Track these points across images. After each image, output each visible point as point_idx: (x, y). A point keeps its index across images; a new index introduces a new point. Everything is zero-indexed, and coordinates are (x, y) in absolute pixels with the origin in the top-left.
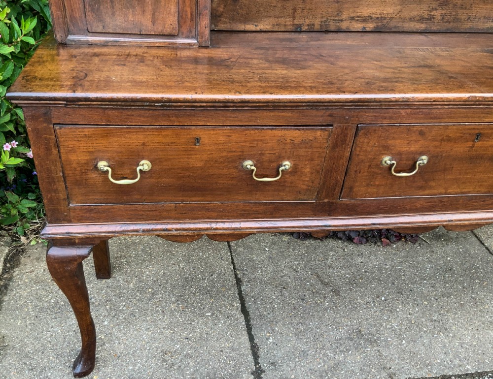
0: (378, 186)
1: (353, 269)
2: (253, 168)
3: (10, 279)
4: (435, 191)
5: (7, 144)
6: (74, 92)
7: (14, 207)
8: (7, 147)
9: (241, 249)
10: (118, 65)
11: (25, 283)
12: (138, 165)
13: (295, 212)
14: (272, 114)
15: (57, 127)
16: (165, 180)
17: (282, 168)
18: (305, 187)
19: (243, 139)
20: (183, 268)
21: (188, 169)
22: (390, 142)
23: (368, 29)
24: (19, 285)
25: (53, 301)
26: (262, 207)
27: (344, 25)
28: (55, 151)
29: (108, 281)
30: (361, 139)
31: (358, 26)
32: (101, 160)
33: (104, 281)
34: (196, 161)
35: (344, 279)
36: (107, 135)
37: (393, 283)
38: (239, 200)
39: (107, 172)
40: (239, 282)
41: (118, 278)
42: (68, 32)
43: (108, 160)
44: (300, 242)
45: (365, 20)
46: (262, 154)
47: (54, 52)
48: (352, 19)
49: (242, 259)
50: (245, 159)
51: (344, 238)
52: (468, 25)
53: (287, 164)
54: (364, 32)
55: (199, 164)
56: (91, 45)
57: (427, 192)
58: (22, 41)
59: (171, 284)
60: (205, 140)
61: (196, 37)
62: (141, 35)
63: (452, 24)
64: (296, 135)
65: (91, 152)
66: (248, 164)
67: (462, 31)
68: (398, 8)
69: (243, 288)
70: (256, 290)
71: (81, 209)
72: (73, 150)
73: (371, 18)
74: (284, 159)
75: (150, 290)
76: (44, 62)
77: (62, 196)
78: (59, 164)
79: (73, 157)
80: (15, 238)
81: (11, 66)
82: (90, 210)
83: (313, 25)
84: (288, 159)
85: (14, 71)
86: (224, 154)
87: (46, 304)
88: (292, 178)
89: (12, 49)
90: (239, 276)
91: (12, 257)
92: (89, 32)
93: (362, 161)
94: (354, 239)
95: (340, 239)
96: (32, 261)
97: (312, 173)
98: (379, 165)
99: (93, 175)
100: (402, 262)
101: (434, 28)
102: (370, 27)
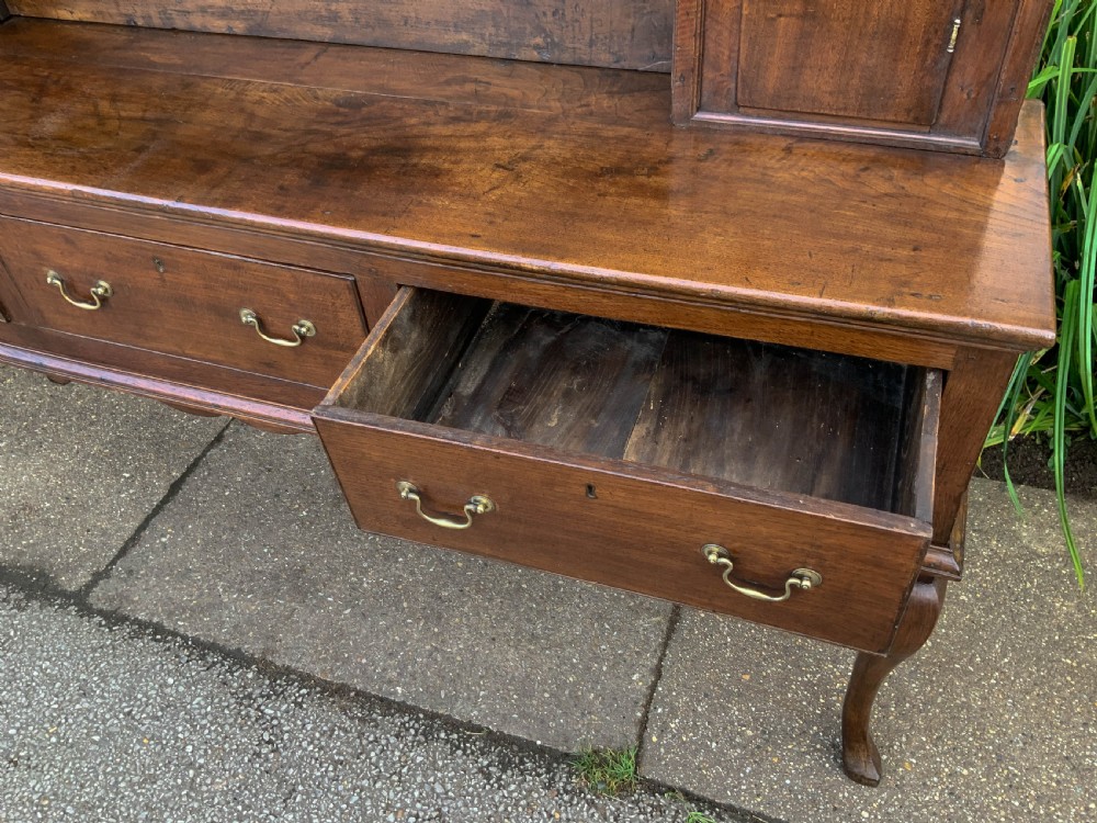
22: (37, 247)
23: (237, 30)
31: (219, 24)
52: (409, 35)
54: (231, 35)
93: (21, 270)
101: (350, 37)
102: (239, 27)
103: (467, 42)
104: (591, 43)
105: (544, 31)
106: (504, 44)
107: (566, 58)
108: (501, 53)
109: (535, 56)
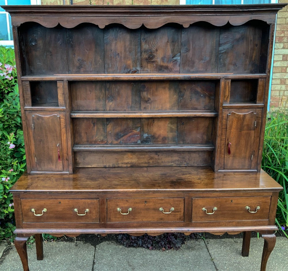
0: (118, 218)
1: (145, 260)
2: (77, 211)
3: (4, 259)
4: (139, 220)
5: (11, 204)
6: (26, 190)
7: (11, 229)
8: (10, 205)
9: (100, 251)
10: (42, 181)
11: (10, 260)
12: (43, 210)
13: (93, 227)
14: (81, 195)
15: (21, 199)
16: (51, 215)
17: (86, 211)
18: (95, 218)
19: (73, 202)
20: (73, 258)
21: (58, 211)
22: (118, 204)
23: (128, 166)
24: (7, 261)
25: (18, 267)
26: (83, 225)
27: (120, 165)
28: (20, 206)
29: (42, 261)
30: (109, 203)
31: (125, 165)
32: (33, 208)
33: (40, 261)
34: (60, 209)
35: (139, 264)
36: (35, 201)
37: (159, 266)
38: (75, 222)
39: (34, 212)
40: (94, 263)
41: (46, 260)
42: (32, 170)
43: (34, 208)
44: (126, 248)
45: (127, 164)
46: (79, 207)
47: (26, 177)
48: (122, 163)
49: (99, 255)
50: (74, 208)
51: (146, 247)
52: (163, 164)
53: (87, 210)
54: (127, 167)
55: (61, 210)
56: (37, 174)
57: (136, 220)
58: (20, 170)
59: (66, 263)
60: (62, 202)
61: (69, 171)
62: (52, 171)
63: (157, 164)
64: (89, 201)
65: (30, 206)
66: (76, 210)
67: (161, 166)
68: (137, 160)
69: (95, 266)
70: (100, 267)
71: (26, 224)
72: (25, 205)
73: (129, 163)
74: (86, 208)
75: (57, 265)
76: (22, 180)
77: (21, 220)
78: (21, 210)
79: (25, 208)
80: (9, 243)
81: (15, 178)
82: (29, 225)
83: (110, 165)
84: (88, 208)
85: (16, 180)
86: (68, 207)
87: (16, 268)
88: (90, 214)
89: (16, 173)
90: (95, 261)
91: (7, 251)
92: (37, 170)
93: (111, 209)
94: (149, 247)
95: (144, 247)
96: (14, 253)
97: (96, 213)
98: (117, 211)
99: (30, 213)
100: (167, 258)
101: (151, 166)
102: (129, 165)
103: (172, 165)
104: (194, 163)
105: (186, 162)
106: (179, 164)
107: (189, 165)
108: (178, 166)
109: (184, 165)
